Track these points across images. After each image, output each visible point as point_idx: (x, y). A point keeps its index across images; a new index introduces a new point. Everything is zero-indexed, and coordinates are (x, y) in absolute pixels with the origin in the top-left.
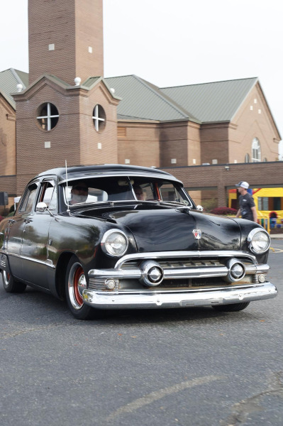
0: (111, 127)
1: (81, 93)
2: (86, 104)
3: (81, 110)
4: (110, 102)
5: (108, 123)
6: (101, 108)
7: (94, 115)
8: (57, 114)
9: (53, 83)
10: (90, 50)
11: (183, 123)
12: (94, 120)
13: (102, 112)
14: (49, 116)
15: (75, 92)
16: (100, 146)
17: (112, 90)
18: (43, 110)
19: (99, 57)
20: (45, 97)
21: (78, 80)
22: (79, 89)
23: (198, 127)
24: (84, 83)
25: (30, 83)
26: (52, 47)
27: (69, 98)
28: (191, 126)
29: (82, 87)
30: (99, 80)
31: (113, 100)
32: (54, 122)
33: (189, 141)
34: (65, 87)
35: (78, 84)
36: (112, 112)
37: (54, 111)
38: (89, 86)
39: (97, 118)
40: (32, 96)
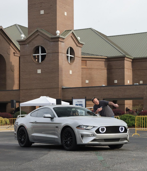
0: (78, 60)
1: (60, 40)
2: (63, 47)
3: (60, 50)
4: (77, 46)
5: (76, 58)
6: (71, 49)
7: (67, 53)
8: (46, 53)
9: (43, 34)
10: (66, 14)
11: (122, 59)
12: (68, 56)
13: (72, 51)
14: (40, 54)
15: (56, 40)
16: (71, 72)
17: (79, 38)
18: (36, 51)
19: (71, 18)
20: (38, 42)
21: (58, 32)
22: (59, 38)
23: (131, 60)
25: (29, 34)
26: (42, 12)
27: (52, 43)
28: (127, 60)
29: (61, 36)
30: (71, 32)
31: (78, 43)
32: (43, 57)
33: (125, 69)
34: (50, 36)
35: (58, 35)
36: (78, 52)
37: (43, 51)
38: (64, 35)
39: (69, 55)
40: (30, 42)
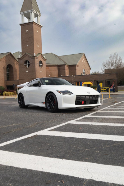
0: (44, 67)
2: (37, 61)
3: (36, 62)
5: (43, 66)
6: (41, 62)
7: (39, 63)
9: (28, 55)
10: (38, 46)
11: (64, 65)
12: (39, 65)
13: (41, 63)
14: (27, 64)
15: (34, 57)
16: (41, 72)
17: (44, 57)
18: (26, 62)
19: (41, 48)
20: (26, 59)
22: (35, 57)
23: (68, 66)
24: (36, 55)
26: (28, 46)
27: (32, 59)
28: (66, 66)
30: (41, 54)
31: (44, 59)
32: (29, 65)
33: (66, 70)
34: (31, 56)
36: (44, 63)
37: (29, 62)
38: (38, 56)
39: (40, 64)
40: (23, 58)
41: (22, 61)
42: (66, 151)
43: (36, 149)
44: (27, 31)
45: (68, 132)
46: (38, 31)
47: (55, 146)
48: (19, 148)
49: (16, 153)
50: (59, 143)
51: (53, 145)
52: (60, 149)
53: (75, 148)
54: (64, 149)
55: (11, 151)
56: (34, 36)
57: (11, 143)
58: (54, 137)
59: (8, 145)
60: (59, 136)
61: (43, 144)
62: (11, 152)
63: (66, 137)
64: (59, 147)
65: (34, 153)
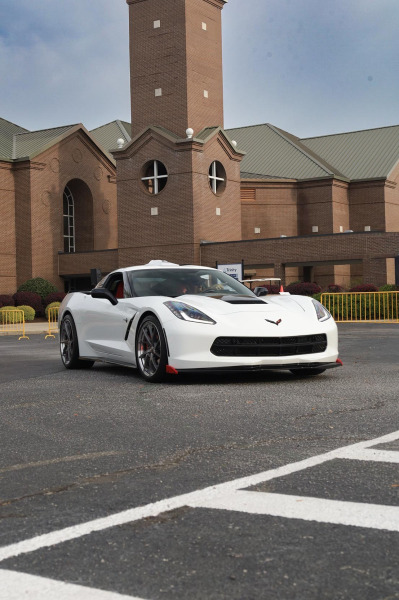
0: (233, 189)
1: (194, 147)
2: (200, 161)
3: (195, 168)
4: (231, 158)
5: (228, 183)
6: (219, 165)
7: (210, 174)
8: (166, 173)
9: (159, 136)
10: (206, 94)
11: (326, 182)
12: (211, 180)
13: (221, 171)
14: (156, 177)
15: (187, 146)
16: (218, 212)
17: (234, 143)
18: (149, 171)
19: (217, 102)
20: (151, 153)
21: (190, 131)
22: (191, 142)
23: (346, 186)
24: (197, 134)
25: (133, 137)
26: (158, 92)
27: (178, 155)
28: (336, 186)
29: (195, 140)
30: (217, 130)
31: (234, 154)
32: (162, 183)
33: (334, 204)
34: (174, 140)
35: (190, 137)
36: (233, 170)
37: (162, 170)
38: (204, 138)
39: (214, 177)
40: (135, 153)
41: (134, 165)
42: (320, 591)
43: (179, 575)
44: (157, 24)
45: (332, 498)
46: (204, 26)
47: (267, 567)
48: (100, 564)
49: (88, 589)
50: (289, 552)
51: (262, 557)
52: (290, 581)
53: (364, 577)
54: (311, 580)
55: (62, 579)
56: (190, 50)
57: (67, 542)
58: (267, 519)
59: (54, 548)
60: (289, 515)
61: (211, 550)
62: (62, 583)
63: (322, 524)
64: (288, 572)
65: (170, 592)
